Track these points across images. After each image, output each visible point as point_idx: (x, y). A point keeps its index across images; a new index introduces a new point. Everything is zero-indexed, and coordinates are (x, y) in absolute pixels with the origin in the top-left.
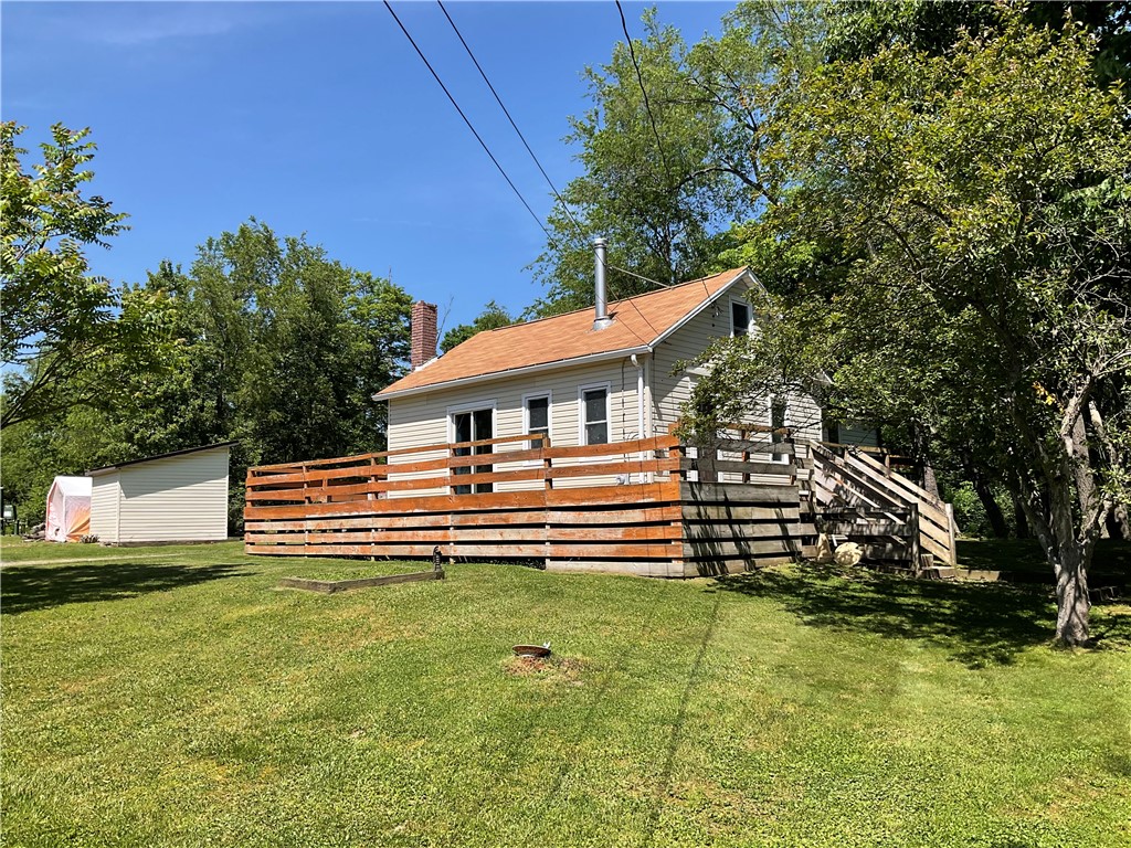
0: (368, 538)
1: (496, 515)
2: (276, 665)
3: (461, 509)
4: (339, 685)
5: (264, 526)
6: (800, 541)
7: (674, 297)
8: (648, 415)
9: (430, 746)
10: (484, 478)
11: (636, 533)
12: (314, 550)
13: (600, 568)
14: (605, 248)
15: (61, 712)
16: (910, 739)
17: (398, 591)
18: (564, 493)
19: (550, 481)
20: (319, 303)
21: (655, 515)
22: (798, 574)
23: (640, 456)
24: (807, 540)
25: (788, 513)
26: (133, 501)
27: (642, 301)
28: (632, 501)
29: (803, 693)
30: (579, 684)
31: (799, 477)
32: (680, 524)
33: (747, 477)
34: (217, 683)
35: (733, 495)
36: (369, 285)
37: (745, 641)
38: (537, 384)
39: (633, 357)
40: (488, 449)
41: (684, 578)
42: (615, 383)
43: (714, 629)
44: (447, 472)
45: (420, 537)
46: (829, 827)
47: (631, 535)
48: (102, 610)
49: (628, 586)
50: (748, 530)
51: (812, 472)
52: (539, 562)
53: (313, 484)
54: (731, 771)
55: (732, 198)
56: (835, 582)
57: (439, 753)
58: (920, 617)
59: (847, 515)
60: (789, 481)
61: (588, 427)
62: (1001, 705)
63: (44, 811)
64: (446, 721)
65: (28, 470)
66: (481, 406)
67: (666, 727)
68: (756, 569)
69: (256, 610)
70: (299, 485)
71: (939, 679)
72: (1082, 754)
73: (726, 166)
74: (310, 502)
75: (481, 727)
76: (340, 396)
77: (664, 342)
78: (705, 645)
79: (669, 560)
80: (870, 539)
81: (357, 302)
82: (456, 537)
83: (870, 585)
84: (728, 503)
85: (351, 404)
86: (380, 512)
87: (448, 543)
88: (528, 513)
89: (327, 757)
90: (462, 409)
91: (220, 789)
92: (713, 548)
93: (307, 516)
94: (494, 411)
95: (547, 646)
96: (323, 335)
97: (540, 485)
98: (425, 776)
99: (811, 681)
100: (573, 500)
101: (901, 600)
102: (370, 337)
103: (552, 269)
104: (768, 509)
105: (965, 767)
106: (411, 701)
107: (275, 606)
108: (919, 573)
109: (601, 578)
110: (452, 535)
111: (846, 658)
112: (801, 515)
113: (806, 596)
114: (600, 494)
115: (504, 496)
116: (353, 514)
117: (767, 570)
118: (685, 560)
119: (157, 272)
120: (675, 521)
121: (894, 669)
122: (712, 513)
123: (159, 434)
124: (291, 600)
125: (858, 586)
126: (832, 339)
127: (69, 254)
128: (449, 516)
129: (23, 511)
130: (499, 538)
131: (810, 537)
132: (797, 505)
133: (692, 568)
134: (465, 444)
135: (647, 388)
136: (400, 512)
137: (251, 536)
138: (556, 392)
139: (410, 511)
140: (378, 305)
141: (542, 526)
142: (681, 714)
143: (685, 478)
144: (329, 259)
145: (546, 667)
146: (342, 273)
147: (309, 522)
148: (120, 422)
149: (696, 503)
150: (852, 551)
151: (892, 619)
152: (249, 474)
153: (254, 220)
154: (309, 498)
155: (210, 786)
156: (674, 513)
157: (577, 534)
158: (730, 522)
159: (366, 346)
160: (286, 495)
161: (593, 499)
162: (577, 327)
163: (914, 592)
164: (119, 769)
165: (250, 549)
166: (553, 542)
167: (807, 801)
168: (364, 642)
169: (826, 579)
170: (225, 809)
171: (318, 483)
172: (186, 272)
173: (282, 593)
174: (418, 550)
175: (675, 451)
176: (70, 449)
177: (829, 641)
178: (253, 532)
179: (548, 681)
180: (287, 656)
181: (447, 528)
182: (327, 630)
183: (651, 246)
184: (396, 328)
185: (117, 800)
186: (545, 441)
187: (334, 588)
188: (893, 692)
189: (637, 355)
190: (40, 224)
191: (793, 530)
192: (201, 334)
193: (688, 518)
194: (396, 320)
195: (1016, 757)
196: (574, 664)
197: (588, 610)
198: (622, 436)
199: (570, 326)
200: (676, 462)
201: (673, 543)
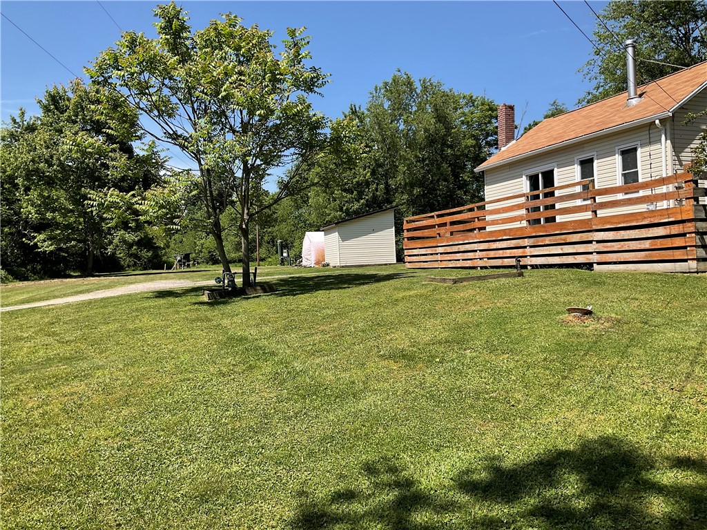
0: (475, 256)
1: (558, 237)
2: (424, 318)
3: (534, 234)
4: (458, 328)
5: (415, 252)
7: (690, 75)
8: (670, 162)
9: (512, 357)
10: (549, 213)
11: (659, 243)
12: (444, 265)
13: (633, 268)
14: (634, 47)
15: (317, 338)
17: (493, 283)
18: (606, 220)
19: (595, 212)
20: (441, 118)
21: (675, 229)
23: (663, 189)
26: (346, 243)
27: (664, 82)
28: (656, 221)
30: (612, 330)
32: (693, 235)
34: (392, 326)
36: (471, 101)
38: (585, 149)
39: (657, 122)
40: (552, 194)
41: (697, 272)
42: (644, 142)
44: (523, 212)
45: (508, 253)
47: (656, 245)
48: (334, 293)
49: (654, 278)
52: (589, 266)
53: (440, 225)
57: (517, 361)
61: (624, 175)
63: (312, 378)
64: (521, 346)
65: (293, 231)
66: (546, 168)
67: (672, 353)
69: (412, 293)
70: (433, 227)
74: (440, 236)
75: (544, 349)
76: (456, 176)
79: (686, 261)
81: (464, 114)
82: (531, 252)
85: (463, 180)
86: (482, 240)
87: (526, 257)
88: (580, 235)
89: (453, 360)
90: (532, 172)
91: (396, 373)
93: (439, 245)
94: (555, 169)
95: (589, 308)
96: (444, 138)
97: (588, 215)
98: (509, 372)
100: (612, 223)
102: (474, 136)
103: (597, 70)
106: (501, 336)
107: (423, 291)
109: (634, 276)
110: (529, 251)
114: (633, 218)
115: (563, 224)
116: (465, 242)
118: (698, 260)
119: (347, 111)
120: (690, 233)
123: (356, 206)
124: (431, 289)
127: (302, 101)
128: (526, 240)
129: (292, 253)
130: (561, 252)
133: (704, 266)
134: (536, 193)
135: (669, 142)
136: (494, 239)
137: (409, 258)
138: (599, 153)
139: (501, 238)
140: (478, 114)
141: (590, 242)
143: (698, 203)
144: (445, 88)
145: (589, 321)
146: (454, 96)
147: (440, 248)
148: (336, 201)
152: (405, 222)
153: (399, 71)
154: (439, 234)
155: (390, 371)
156: (690, 227)
157: (616, 246)
159: (471, 142)
160: (426, 233)
161: (627, 222)
162: (614, 107)
164: (346, 362)
165: (408, 265)
166: (598, 253)
168: (473, 308)
170: (399, 381)
171: (444, 224)
172: (364, 109)
173: (426, 285)
174: (507, 262)
175: (690, 183)
176: (313, 218)
178: (409, 256)
179: (590, 328)
180: (431, 314)
181: (525, 247)
182: (452, 302)
183: (674, 42)
184: (490, 127)
185: (346, 376)
186: (590, 186)
187: (455, 282)
189: (660, 120)
190: (285, 85)
192: (374, 146)
193: (701, 231)
194: (490, 122)
196: (608, 320)
197: (622, 292)
198: (650, 179)
199: (609, 106)
200: (690, 191)
201: (688, 249)
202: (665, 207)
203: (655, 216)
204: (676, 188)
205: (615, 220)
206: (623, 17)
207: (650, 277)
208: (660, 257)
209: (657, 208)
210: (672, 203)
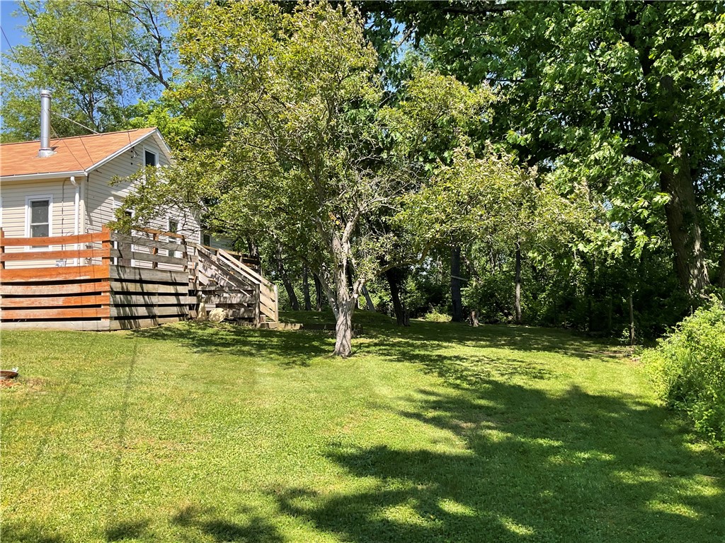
6: (188, 307)
7: (102, 141)
8: (82, 221)
11: (74, 301)
13: (45, 326)
16: (268, 405)
18: (14, 272)
19: (3, 263)
21: (89, 288)
22: (187, 327)
23: (74, 247)
24: (191, 307)
25: (181, 289)
27: (77, 141)
28: (69, 279)
29: (202, 388)
30: (44, 393)
31: (189, 267)
32: (108, 294)
33: (156, 265)
35: (145, 276)
37: (158, 364)
39: (72, 179)
41: (110, 331)
42: (56, 196)
43: (136, 358)
46: (230, 451)
47: (70, 302)
49: (68, 337)
50: (155, 300)
51: (197, 264)
54: (164, 431)
55: (140, 83)
56: (210, 331)
58: (260, 347)
59: (218, 292)
60: (182, 270)
61: (33, 227)
62: (313, 385)
68: (159, 325)
71: (278, 375)
72: (356, 403)
73: (138, 60)
77: (96, 170)
78: (132, 367)
79: (99, 319)
80: (231, 306)
83: (232, 332)
84: (141, 281)
92: (131, 311)
95: (15, 370)
99: (205, 381)
101: (250, 339)
104: (168, 286)
105: (299, 414)
108: (259, 325)
109: (46, 333)
111: (224, 369)
112: (189, 291)
113: (193, 339)
114: (46, 273)
117: (166, 326)
118: (111, 318)
120: (104, 292)
121: (252, 372)
122: (132, 287)
125: (225, 333)
126: (217, 178)
131: (194, 305)
132: (187, 284)
133: (116, 324)
135: (82, 202)
138: (6, 200)
142: (126, 404)
143: (113, 263)
145: (14, 384)
149: (121, 280)
150: (220, 313)
151: (246, 348)
156: (105, 286)
157: (25, 302)
158: (143, 294)
161: (40, 276)
162: (24, 154)
163: (256, 335)
166: (4, 308)
167: (214, 440)
169: (205, 329)
175: (107, 244)
177: (211, 360)
179: (19, 392)
188: (255, 383)
189: (75, 177)
191: (183, 300)
193: (115, 290)
195: (325, 407)
196: (37, 382)
197: (39, 352)
198: (60, 235)
199: (18, 152)
200: (107, 251)
201: (102, 307)
202: (75, 265)
203: (70, 273)
204: (87, 247)
205: (26, 274)
206: (30, 65)
207: (64, 335)
208: (74, 315)
209: (67, 265)
210: (82, 262)
